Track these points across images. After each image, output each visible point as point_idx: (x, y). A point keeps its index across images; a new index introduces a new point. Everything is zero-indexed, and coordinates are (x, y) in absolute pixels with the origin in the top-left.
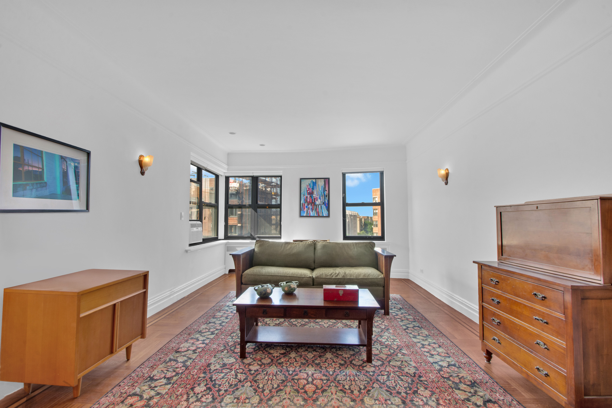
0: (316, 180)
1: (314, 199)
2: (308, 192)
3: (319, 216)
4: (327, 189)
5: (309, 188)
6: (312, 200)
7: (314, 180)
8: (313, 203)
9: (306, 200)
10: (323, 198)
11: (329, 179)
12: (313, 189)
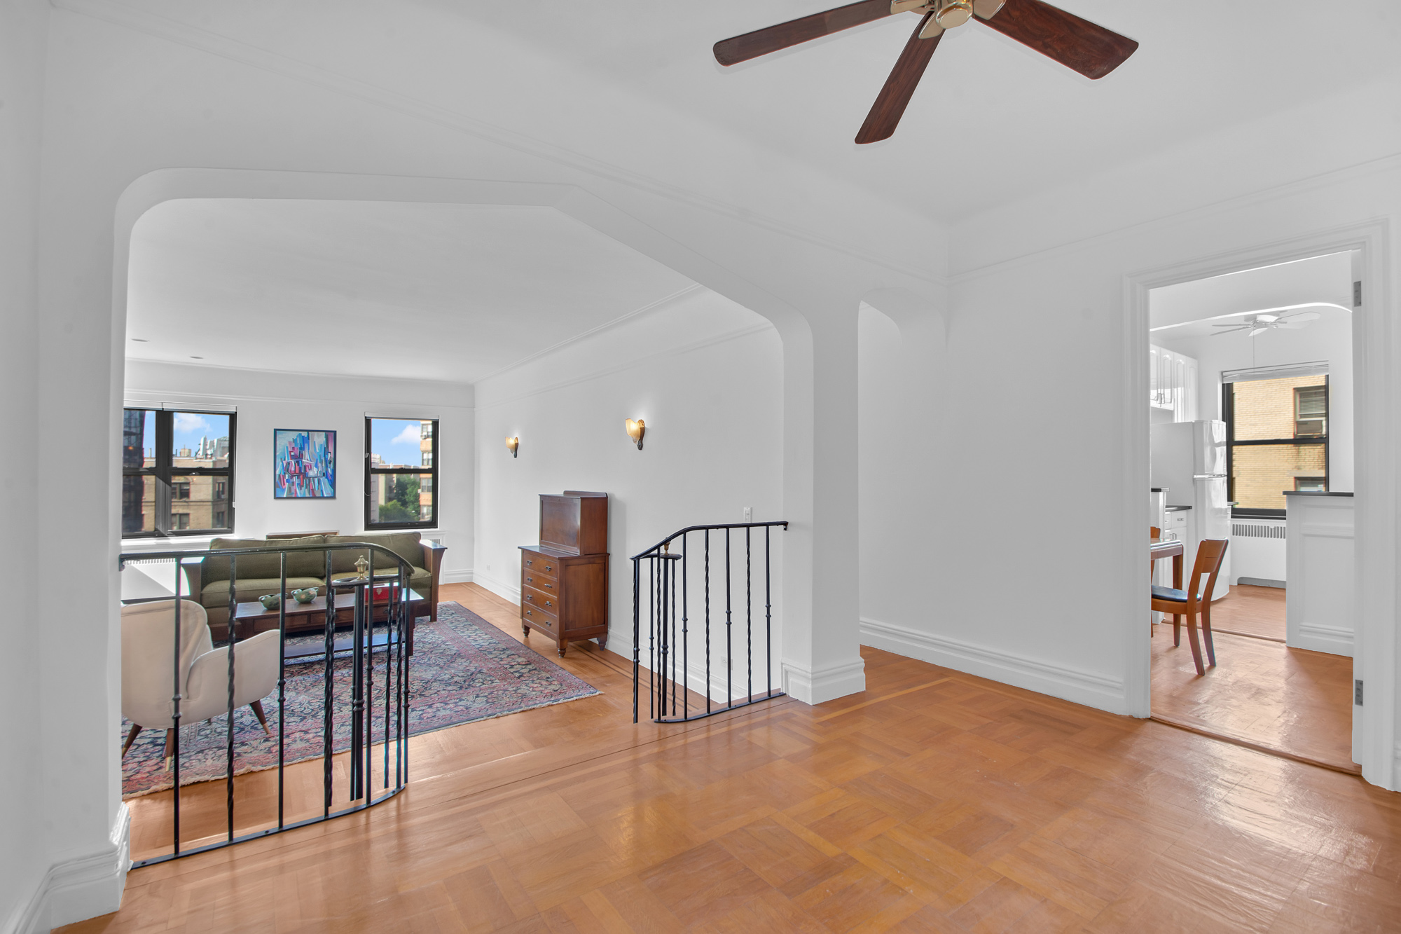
0: (308, 434)
1: (305, 467)
2: (292, 454)
3: (314, 497)
4: (331, 449)
5: (293, 448)
6: (300, 469)
7: (305, 434)
8: (302, 474)
9: (287, 469)
10: (324, 465)
11: (335, 432)
12: (302, 448)
